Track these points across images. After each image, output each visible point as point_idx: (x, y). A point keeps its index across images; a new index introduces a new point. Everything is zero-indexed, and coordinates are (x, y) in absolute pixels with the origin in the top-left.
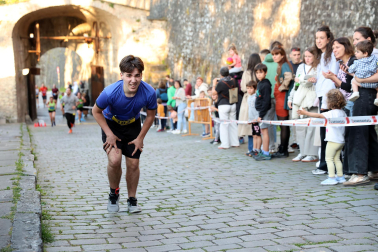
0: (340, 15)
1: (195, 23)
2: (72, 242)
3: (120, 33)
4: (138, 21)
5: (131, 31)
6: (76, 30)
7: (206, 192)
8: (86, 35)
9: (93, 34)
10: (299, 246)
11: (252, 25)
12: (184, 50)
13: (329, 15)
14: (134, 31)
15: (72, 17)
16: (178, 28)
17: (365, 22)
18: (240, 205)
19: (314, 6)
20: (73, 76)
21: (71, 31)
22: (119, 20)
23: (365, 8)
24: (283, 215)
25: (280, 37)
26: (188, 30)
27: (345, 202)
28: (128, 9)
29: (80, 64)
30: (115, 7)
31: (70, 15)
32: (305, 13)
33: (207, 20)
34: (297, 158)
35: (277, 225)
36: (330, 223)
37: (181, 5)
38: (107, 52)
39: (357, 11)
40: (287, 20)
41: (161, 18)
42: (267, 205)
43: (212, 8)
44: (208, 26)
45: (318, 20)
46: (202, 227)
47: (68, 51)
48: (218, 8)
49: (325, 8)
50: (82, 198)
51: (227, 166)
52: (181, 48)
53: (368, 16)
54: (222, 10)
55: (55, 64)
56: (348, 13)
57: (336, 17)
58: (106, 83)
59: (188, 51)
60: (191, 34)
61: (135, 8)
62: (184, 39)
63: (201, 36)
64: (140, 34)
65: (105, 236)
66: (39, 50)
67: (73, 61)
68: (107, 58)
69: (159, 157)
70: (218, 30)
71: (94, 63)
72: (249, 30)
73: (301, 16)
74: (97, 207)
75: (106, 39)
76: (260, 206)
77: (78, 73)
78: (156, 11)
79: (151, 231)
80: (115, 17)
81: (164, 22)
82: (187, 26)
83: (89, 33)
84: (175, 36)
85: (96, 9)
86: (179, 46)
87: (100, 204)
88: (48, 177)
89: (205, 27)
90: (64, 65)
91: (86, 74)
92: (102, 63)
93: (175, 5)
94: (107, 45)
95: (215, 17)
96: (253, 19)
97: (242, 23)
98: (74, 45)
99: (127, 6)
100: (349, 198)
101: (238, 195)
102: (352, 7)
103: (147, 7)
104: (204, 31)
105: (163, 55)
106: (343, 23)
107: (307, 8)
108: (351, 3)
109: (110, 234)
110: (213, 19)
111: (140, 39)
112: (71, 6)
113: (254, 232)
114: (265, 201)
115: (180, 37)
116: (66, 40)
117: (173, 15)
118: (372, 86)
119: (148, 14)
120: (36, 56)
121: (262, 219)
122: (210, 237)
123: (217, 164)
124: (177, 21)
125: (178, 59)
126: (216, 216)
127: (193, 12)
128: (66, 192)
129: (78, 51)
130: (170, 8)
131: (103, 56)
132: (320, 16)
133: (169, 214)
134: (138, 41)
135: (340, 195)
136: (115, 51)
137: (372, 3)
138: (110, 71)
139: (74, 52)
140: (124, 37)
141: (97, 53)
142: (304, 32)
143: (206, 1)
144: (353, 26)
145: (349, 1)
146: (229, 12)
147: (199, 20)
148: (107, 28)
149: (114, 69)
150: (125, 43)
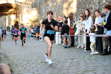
0: (89, 6)
1: (45, 8)
2: (19, 72)
3: (23, 11)
4: (29, 8)
5: (26, 10)
6: (10, 10)
7: (54, 57)
8: (13, 12)
9: (15, 12)
10: (85, 72)
11: (63, 9)
12: (43, 16)
13: (85, 6)
16: (40, 10)
17: (96, 8)
18: (65, 61)
19: (81, 3)
20: (9, 24)
21: (8, 11)
22: (23, 7)
23: (96, 4)
24: (78, 63)
25: (71, 12)
27: (95, 59)
28: (26, 4)
29: (11, 21)
30: (22, 3)
31: (8, 6)
32: (79, 5)
33: (49, 7)
34: (78, 47)
35: (77, 66)
36: (92, 65)
37: (41, 3)
38: (19, 17)
39: (94, 5)
40: (73, 7)
41: (35, 7)
42: (73, 61)
43: (51, 4)
44: (50, 9)
45: (82, 7)
46: (56, 67)
47: (7, 17)
48: (52, 4)
49: (84, 4)
50: (18, 60)
51: (59, 50)
52: (42, 15)
53: (97, 6)
54: (54, 4)
55: (3, 20)
56: (91, 5)
57: (87, 6)
58: (19, 26)
59: (44, 16)
60: (45, 11)
61: (28, 4)
62: (42, 13)
64: (29, 11)
65: (28, 70)
67: (9, 19)
68: (19, 18)
69: (38, 48)
70: (52, 10)
71: (16, 20)
72: (62, 10)
73: (77, 6)
74: (23, 62)
75: (19, 13)
76: (71, 61)
77: (10, 23)
78: (34, 5)
79: (41, 69)
80: (22, 7)
81: (36, 8)
82: (43, 9)
83: (14, 11)
85: (16, 4)
86: (41, 15)
87: (24, 61)
88: (6, 54)
90: (6, 21)
91: (13, 23)
92: (18, 20)
93: (40, 3)
94: (19, 15)
95: (52, 6)
96: (63, 7)
97: (60, 8)
98: (9, 15)
99: (25, 3)
100: (96, 58)
101: (64, 58)
102: (92, 4)
103: (31, 4)
105: (36, 18)
106: (90, 8)
107: (79, 4)
108: (92, 3)
109: (29, 70)
110: (51, 7)
111: (29, 13)
112: (8, 3)
113: (71, 68)
114: (72, 59)
115: (41, 12)
116: (7, 13)
117: (39, 6)
119: (31, 6)
121: (72, 65)
122: (59, 70)
123: (56, 49)
124: (40, 8)
125: (41, 19)
126: (58, 64)
128: (13, 58)
129: (11, 17)
130: (38, 4)
131: (18, 18)
132: (83, 6)
133: (45, 64)
134: (28, 13)
135: (93, 57)
136: (22, 16)
137: (98, 3)
138: (20, 22)
139: (9, 17)
140: (24, 13)
141: (16, 17)
142: (78, 11)
143: (49, 2)
144: (92, 9)
145: (91, 2)
146: (56, 5)
147: (47, 7)
148: (20, 10)
149: (22, 22)
150: (25, 14)
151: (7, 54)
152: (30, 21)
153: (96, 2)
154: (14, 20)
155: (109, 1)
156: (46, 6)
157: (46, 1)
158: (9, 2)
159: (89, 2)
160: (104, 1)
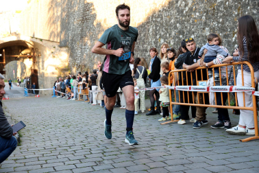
0: (143, 46)
1: (81, 48)
3: (45, 53)
4: (54, 47)
6: (23, 52)
8: (28, 55)
9: (32, 54)
12: (77, 61)
14: (52, 52)
16: (74, 51)
20: (21, 74)
21: (21, 53)
22: (45, 47)
23: (151, 44)
26: (79, 52)
28: (51, 44)
29: (25, 69)
30: (43, 41)
33: (87, 47)
37: (75, 40)
38: (39, 62)
39: (149, 45)
41: (65, 46)
43: (89, 42)
44: (88, 50)
47: (19, 63)
48: (92, 42)
51: (94, 111)
52: (75, 60)
55: (12, 68)
56: (145, 46)
57: (141, 47)
58: (39, 78)
59: (79, 62)
60: (80, 54)
61: (53, 41)
62: (77, 56)
63: (84, 54)
64: (55, 54)
66: (4, 62)
67: (21, 67)
68: (39, 65)
69: (65, 109)
71: (33, 68)
75: (39, 56)
77: (24, 73)
78: (63, 43)
80: (43, 46)
81: (67, 48)
82: (78, 50)
83: (30, 54)
84: (72, 54)
85: (34, 42)
89: (86, 50)
90: (17, 69)
91: (28, 73)
92: (36, 68)
93: (72, 40)
94: (39, 59)
95: (91, 46)
98: (22, 59)
99: (49, 41)
102: (147, 43)
103: (59, 41)
104: (86, 52)
105: (67, 64)
106: (144, 50)
111: (56, 56)
112: (21, 41)
115: (75, 55)
116: (19, 57)
117: (71, 45)
119: (59, 44)
120: (3, 65)
124: (73, 48)
125: (74, 65)
127: (81, 43)
129: (24, 62)
130: (70, 41)
131: (37, 64)
134: (54, 57)
136: (43, 62)
137: (154, 42)
138: (40, 71)
139: (22, 63)
140: (47, 56)
141: (34, 63)
143: (86, 38)
145: (145, 41)
147: (83, 47)
148: (39, 51)
149: (43, 71)
150: (48, 58)
151: (17, 118)
152: (56, 69)
153: (151, 41)
154: (30, 67)
155: (168, 41)
156: (82, 45)
157: (83, 37)
158: (22, 38)
159: (143, 41)
160: (162, 41)
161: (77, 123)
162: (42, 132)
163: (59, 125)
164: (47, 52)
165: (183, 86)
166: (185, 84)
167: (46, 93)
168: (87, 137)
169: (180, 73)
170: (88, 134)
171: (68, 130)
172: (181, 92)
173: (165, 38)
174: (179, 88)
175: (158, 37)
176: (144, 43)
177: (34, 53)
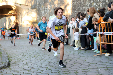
0: (82, 8)
1: (44, 10)
4: (28, 9)
6: (10, 12)
8: (13, 13)
13: (79, 8)
14: (27, 12)
15: (9, 8)
16: (40, 11)
19: (76, 6)
21: (8, 12)
22: (23, 9)
23: (88, 6)
25: (67, 14)
26: (43, 12)
28: (25, 6)
29: (11, 22)
30: (21, 5)
32: (74, 7)
33: (48, 9)
37: (41, 5)
38: (19, 18)
39: (86, 7)
41: (35, 8)
43: (49, 6)
45: (77, 9)
47: (7, 18)
48: (51, 6)
49: (79, 6)
52: (41, 17)
55: (3, 22)
56: (84, 7)
57: (81, 9)
58: (19, 27)
60: (44, 13)
61: (27, 6)
62: (42, 14)
63: (46, 13)
64: (29, 13)
67: (9, 21)
68: (19, 20)
70: (51, 12)
71: (16, 22)
73: (72, 8)
75: (19, 14)
77: (10, 25)
78: (33, 6)
79: (32, 60)
80: (21, 8)
81: (36, 10)
85: (16, 6)
86: (40, 16)
89: (47, 11)
90: (6, 22)
92: (18, 22)
93: (39, 5)
94: (19, 16)
98: (9, 16)
99: (25, 5)
102: (85, 6)
103: (31, 5)
104: (47, 12)
106: (83, 10)
107: (74, 6)
110: (50, 9)
111: (29, 14)
112: (8, 5)
115: (40, 14)
116: (7, 15)
117: (38, 7)
118: (85, 27)
119: (31, 7)
124: (40, 9)
125: (40, 20)
127: (44, 7)
129: (11, 18)
130: (37, 5)
132: (77, 8)
134: (28, 15)
136: (22, 18)
137: (90, 5)
138: (20, 24)
139: (9, 19)
140: (24, 14)
141: (16, 18)
142: (73, 12)
143: (47, 3)
144: (85, 11)
145: (84, 4)
146: (54, 7)
147: (46, 9)
148: (19, 11)
149: (22, 23)
150: (24, 16)
151: (7, 51)
152: (29, 22)
153: (88, 5)
154: (14, 21)
155: (99, 5)
157: (45, 3)
159: (83, 5)
160: (95, 4)
161: (43, 54)
162: (22, 60)
163: (32, 56)
164: (24, 12)
165: (108, 32)
166: (110, 31)
167: (23, 36)
168: (49, 63)
169: (106, 24)
170: (50, 61)
171: (37, 58)
172: (107, 36)
173: (97, 3)
174: (105, 33)
175: (92, 2)
176: (83, 6)
177: (16, 13)
